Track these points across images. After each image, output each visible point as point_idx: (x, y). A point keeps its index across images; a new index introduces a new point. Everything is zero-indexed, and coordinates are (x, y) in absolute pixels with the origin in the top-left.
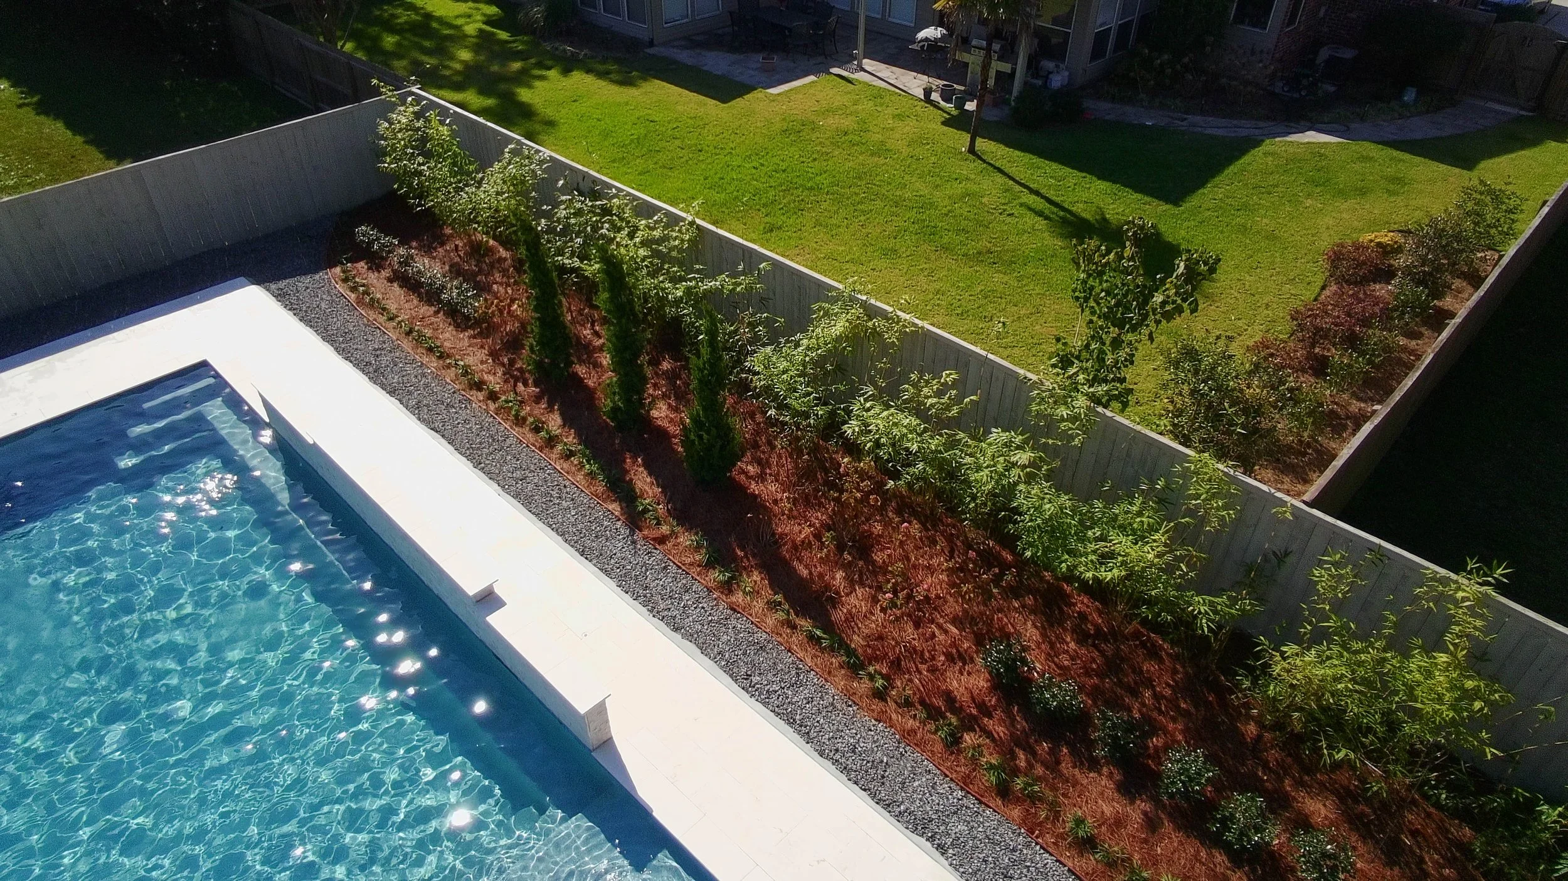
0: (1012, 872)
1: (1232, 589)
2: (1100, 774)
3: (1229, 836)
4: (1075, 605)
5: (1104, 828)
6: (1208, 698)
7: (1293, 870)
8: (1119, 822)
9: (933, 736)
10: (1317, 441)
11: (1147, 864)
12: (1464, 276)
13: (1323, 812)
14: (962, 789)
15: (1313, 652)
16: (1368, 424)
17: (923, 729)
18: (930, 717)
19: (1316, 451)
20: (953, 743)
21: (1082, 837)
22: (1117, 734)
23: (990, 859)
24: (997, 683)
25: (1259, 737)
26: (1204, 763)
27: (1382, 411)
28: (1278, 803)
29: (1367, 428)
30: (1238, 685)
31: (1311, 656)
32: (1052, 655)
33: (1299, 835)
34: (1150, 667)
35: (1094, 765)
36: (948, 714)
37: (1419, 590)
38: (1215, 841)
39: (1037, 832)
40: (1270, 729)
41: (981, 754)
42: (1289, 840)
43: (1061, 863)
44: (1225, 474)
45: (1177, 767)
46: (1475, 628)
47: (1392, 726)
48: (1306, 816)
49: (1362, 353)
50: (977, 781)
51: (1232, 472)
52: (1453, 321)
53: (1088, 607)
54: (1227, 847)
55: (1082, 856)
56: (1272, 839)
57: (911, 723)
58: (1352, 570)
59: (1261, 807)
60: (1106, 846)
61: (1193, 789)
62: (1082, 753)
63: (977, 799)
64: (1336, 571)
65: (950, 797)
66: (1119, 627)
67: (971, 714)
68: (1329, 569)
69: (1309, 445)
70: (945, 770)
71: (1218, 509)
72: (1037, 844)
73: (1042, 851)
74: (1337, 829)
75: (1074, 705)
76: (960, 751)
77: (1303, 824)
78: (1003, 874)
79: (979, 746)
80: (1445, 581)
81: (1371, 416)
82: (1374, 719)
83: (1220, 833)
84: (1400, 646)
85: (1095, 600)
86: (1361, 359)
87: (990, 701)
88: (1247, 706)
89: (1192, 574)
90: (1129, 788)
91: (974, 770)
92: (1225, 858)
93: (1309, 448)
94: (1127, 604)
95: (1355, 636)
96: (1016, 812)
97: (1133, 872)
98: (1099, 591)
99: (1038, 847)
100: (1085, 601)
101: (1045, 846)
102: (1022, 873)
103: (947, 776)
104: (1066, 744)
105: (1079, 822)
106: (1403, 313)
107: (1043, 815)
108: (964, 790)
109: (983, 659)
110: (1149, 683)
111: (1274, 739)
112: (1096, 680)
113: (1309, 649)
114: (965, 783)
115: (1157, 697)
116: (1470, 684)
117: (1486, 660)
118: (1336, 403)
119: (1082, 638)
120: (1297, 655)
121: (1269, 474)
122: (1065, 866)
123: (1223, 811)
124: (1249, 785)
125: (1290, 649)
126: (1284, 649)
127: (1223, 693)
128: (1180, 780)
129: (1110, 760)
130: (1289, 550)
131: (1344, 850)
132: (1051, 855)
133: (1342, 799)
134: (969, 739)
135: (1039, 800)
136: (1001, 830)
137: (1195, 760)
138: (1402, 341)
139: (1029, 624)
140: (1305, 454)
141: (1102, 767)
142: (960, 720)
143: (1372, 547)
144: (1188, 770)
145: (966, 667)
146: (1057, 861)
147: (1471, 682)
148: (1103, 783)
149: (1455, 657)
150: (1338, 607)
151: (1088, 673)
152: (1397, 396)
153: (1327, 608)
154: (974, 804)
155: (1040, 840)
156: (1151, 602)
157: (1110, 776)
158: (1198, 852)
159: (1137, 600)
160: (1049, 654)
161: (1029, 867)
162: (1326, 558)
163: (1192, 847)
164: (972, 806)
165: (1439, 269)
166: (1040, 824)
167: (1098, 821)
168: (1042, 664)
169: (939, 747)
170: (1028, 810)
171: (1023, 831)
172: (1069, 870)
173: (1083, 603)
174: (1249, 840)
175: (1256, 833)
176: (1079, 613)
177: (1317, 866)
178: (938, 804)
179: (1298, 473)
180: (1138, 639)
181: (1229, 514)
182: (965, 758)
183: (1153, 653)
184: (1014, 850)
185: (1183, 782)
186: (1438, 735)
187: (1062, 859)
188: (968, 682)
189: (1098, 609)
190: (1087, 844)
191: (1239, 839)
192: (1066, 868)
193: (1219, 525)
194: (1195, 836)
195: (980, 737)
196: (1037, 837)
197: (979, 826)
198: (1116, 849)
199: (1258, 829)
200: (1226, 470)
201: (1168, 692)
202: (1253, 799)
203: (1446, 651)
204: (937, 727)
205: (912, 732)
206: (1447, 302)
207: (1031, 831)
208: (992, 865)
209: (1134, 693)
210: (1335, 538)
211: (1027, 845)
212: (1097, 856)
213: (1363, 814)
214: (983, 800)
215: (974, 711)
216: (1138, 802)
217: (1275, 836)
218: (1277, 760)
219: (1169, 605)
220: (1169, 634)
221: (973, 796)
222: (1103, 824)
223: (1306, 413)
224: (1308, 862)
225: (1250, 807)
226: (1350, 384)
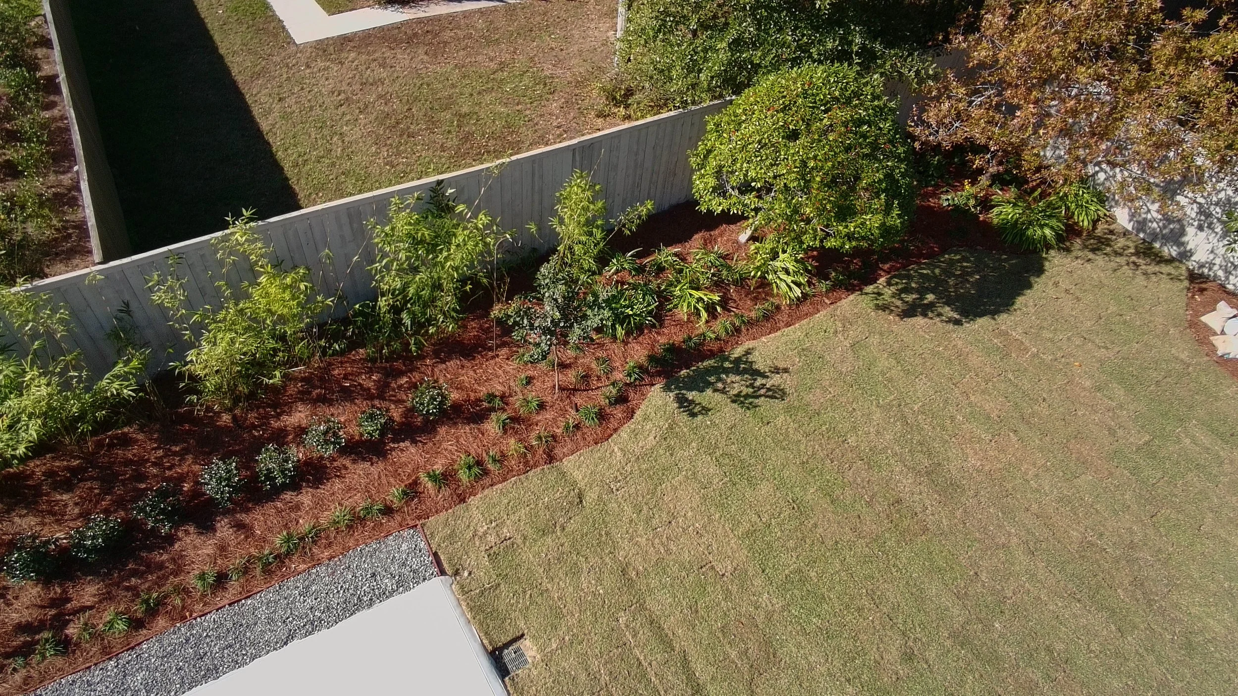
0: (201, 651)
1: (120, 357)
2: (180, 540)
3: (279, 481)
4: (33, 472)
5: (219, 562)
6: (185, 429)
7: (322, 458)
8: (222, 548)
9: (46, 662)
10: (67, 221)
11: (262, 546)
12: (36, 45)
13: (302, 415)
14: (110, 659)
15: (204, 344)
16: (82, 182)
17: (32, 668)
18: (26, 655)
19: (75, 227)
20: (65, 646)
21: (214, 581)
22: (161, 509)
23: (181, 664)
24: (46, 579)
25: (235, 418)
26: (224, 463)
27: (81, 167)
28: (280, 438)
29: (84, 186)
30: (191, 403)
31: (206, 347)
32: (59, 517)
33: (305, 439)
34: (131, 453)
35: (171, 539)
36: (37, 637)
37: (218, 255)
38: (276, 492)
39: (187, 614)
40: (234, 407)
41: (94, 626)
42: (304, 446)
43: (221, 608)
44: (26, 291)
45: (213, 483)
46: (260, 249)
47: (282, 338)
48: (299, 426)
49: (29, 140)
50: (113, 643)
51: (29, 286)
52: (61, 78)
53: (45, 464)
54: (284, 487)
55: (226, 588)
56: (297, 456)
57: (18, 677)
58: (172, 278)
59: (275, 449)
60: (232, 567)
61: (235, 482)
62: (155, 543)
63: (127, 650)
64: (164, 286)
65: (109, 673)
66: (83, 452)
67: (54, 616)
68: (160, 289)
69: (65, 228)
70: (83, 667)
71: (50, 317)
72: (195, 619)
73: (203, 618)
74: (317, 415)
75: (114, 526)
76: (77, 645)
77: (301, 431)
78: (198, 659)
79: (86, 624)
80: (226, 239)
81: (78, 177)
82: (271, 344)
83: (273, 486)
84: (240, 295)
85: (44, 455)
86: (32, 145)
87: (56, 593)
88: (209, 409)
89: (84, 373)
90: (206, 527)
91: (103, 639)
92: (290, 493)
93: (67, 229)
94: (68, 434)
95: (215, 312)
96: (161, 622)
97: (260, 559)
98: (38, 449)
99: (199, 619)
100: (38, 463)
101: (201, 613)
102: (207, 643)
103: (90, 667)
104: (141, 551)
105: (202, 577)
106: (26, 95)
107: (178, 602)
108: (112, 657)
109: (13, 578)
110: (143, 461)
111: (242, 409)
112: (108, 497)
113: (200, 345)
114: (108, 653)
115: (157, 464)
116: (288, 280)
117: (282, 262)
118: (52, 187)
119: (67, 486)
120: (198, 354)
121: (60, 266)
122: (225, 606)
123: (262, 474)
124: (258, 446)
125: (191, 355)
126: (189, 359)
127: (189, 417)
128: (224, 487)
129: (176, 526)
130: (126, 301)
131: (329, 421)
132: (210, 612)
133: (301, 400)
134: (72, 630)
135: (165, 598)
136: (165, 643)
137: (219, 467)
138: (47, 114)
139: (17, 519)
140: (69, 236)
141: (176, 535)
142: (52, 627)
143: (166, 255)
144: (221, 477)
145: (9, 597)
146: (217, 610)
147: (288, 279)
148: (188, 541)
149: (268, 273)
150: (190, 304)
151: (99, 499)
152: (79, 151)
153: (184, 311)
154: (129, 655)
155: (195, 615)
156: (81, 417)
157: (187, 533)
158: (276, 508)
159: (70, 425)
160: (57, 521)
161: (207, 635)
162: (150, 284)
163: (269, 508)
164: (130, 657)
165: (15, 49)
166: (184, 608)
167: (211, 562)
168: (60, 531)
169: (59, 662)
170: (167, 612)
171: (178, 625)
172: (230, 605)
173: (38, 466)
174: (289, 470)
175: (288, 463)
176: (44, 474)
177: (326, 442)
178: (107, 687)
179: (79, 251)
180: (103, 446)
181: (62, 313)
182: (87, 642)
183: (126, 441)
184: (187, 641)
185: (227, 485)
186: (303, 320)
187: (220, 605)
188: (23, 603)
189: (53, 458)
190: (221, 579)
191: (285, 476)
192: (227, 606)
193: (65, 327)
194: (265, 503)
195: (79, 619)
196: (191, 616)
197: (150, 660)
198: (238, 561)
199: (286, 461)
200: (23, 288)
201: (160, 453)
202: (267, 450)
203: (261, 274)
204: (40, 653)
205: (27, 680)
206: (46, 70)
207: (183, 618)
208: (187, 665)
209: (141, 477)
210: (143, 268)
211: (191, 627)
212: (234, 578)
213: (319, 395)
214: (132, 645)
215: (53, 612)
216: (219, 525)
217: (296, 454)
218: (255, 418)
219: (96, 406)
220: (117, 421)
221: (122, 652)
222: (215, 559)
223: (39, 208)
224: (323, 445)
225: (270, 456)
226: (45, 167)
